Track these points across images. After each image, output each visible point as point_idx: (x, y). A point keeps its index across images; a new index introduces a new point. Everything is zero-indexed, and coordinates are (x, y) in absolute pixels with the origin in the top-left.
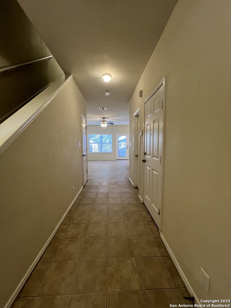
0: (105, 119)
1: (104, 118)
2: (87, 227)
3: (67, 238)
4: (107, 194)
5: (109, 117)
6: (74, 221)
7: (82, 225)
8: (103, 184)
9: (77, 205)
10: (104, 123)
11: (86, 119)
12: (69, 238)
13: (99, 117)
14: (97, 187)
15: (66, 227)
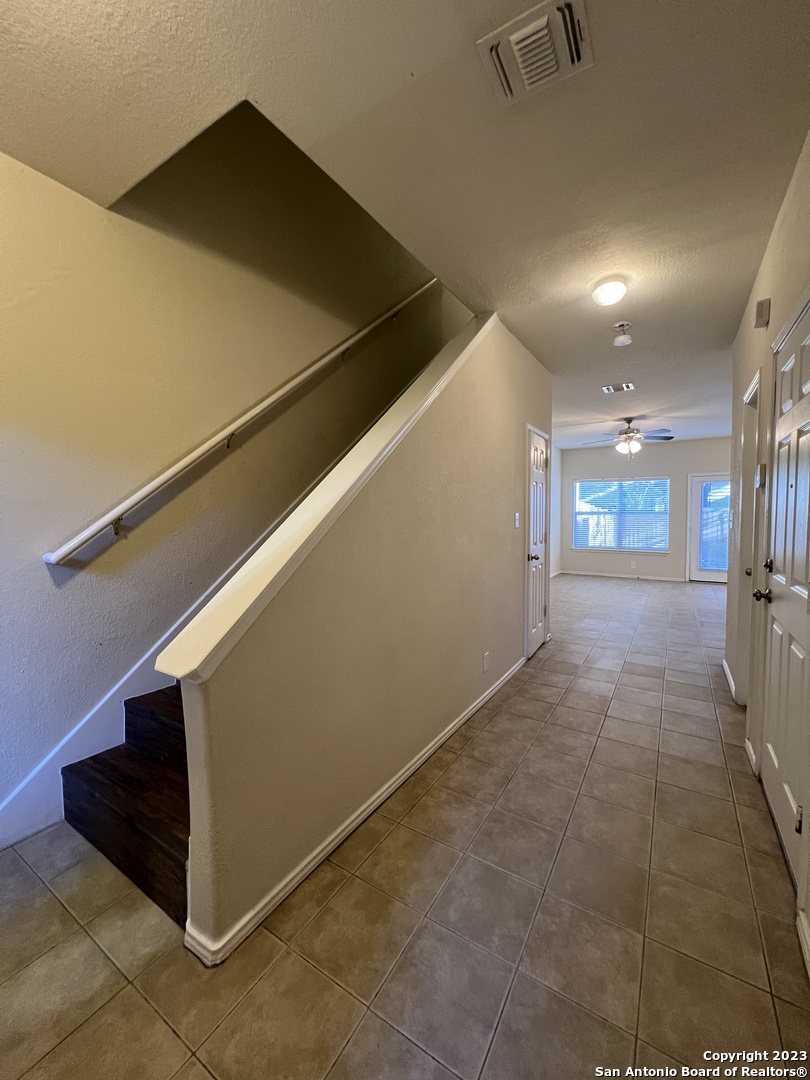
0: (633, 424)
1: (629, 420)
2: (507, 780)
3: (447, 788)
4: (605, 701)
5: (653, 414)
6: (474, 749)
7: (495, 770)
8: (598, 666)
9: (492, 710)
10: (631, 438)
11: (547, 437)
12: (453, 790)
13: (608, 417)
14: (573, 671)
15: (448, 757)
